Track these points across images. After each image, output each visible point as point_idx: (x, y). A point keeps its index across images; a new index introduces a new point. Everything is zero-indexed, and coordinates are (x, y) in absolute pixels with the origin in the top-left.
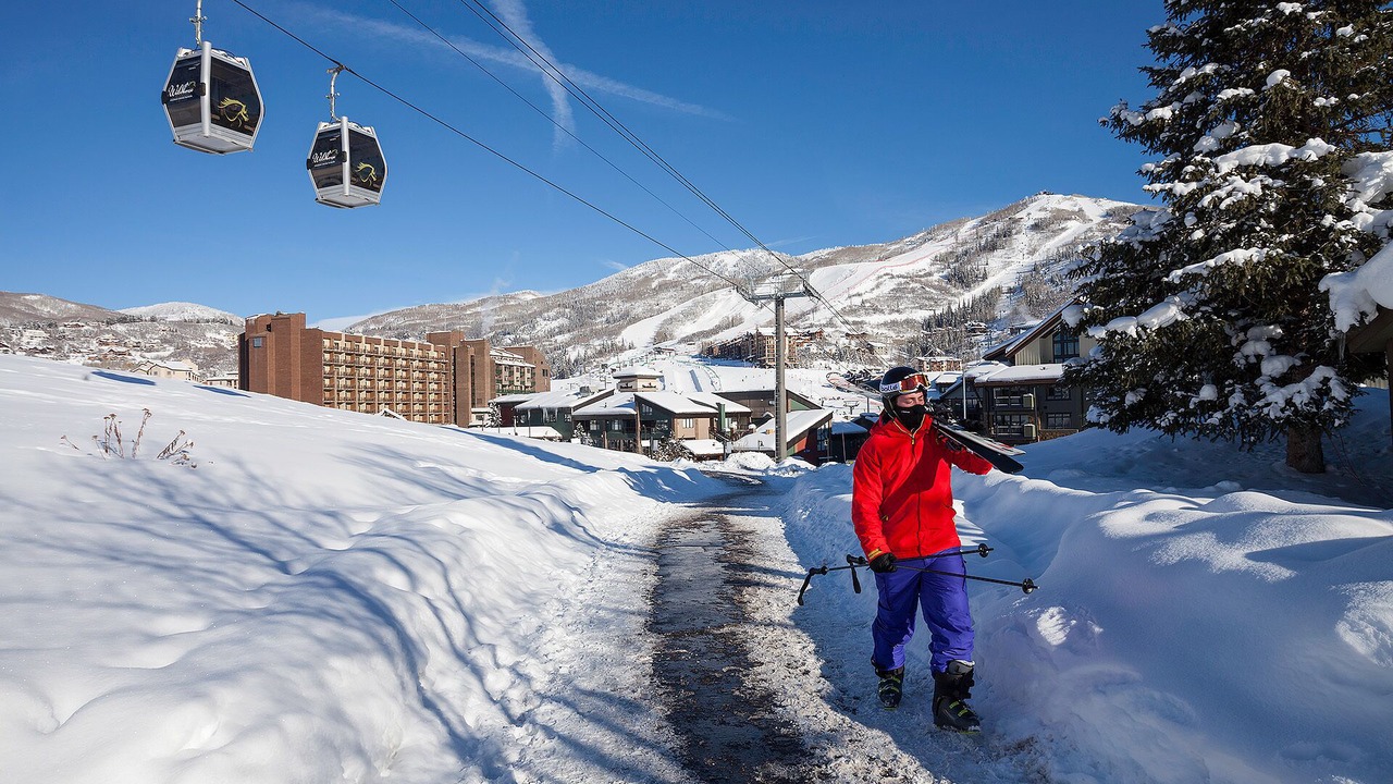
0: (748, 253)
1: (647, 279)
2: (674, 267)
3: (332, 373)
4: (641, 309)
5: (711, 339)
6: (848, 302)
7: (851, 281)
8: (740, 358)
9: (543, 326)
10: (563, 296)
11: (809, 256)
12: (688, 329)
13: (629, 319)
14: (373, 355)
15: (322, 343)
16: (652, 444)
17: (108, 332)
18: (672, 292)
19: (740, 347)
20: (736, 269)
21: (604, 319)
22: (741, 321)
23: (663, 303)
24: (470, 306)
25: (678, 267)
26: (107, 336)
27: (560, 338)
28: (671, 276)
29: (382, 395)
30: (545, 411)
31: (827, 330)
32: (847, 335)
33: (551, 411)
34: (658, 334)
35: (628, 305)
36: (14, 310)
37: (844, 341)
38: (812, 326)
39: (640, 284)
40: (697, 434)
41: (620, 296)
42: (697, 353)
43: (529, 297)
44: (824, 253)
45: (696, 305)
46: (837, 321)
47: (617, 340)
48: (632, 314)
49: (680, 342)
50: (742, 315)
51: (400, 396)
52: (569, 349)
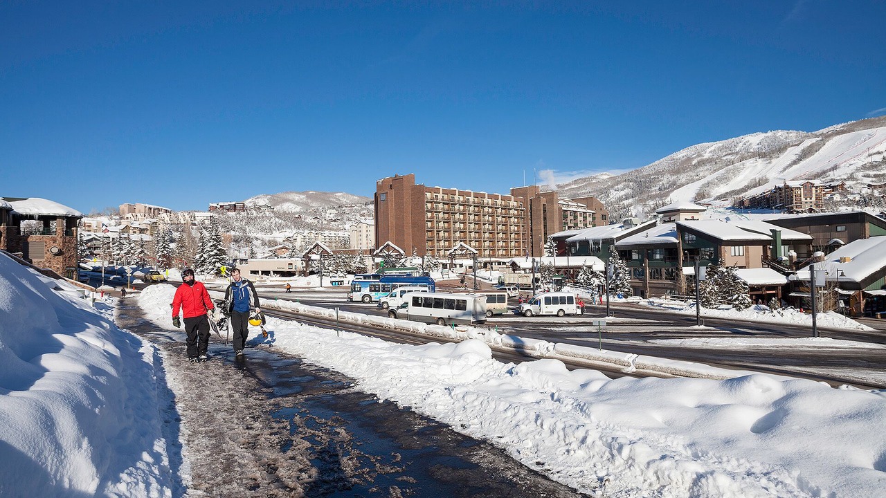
0: (770, 134)
1: (689, 159)
2: (709, 149)
3: (432, 217)
4: (684, 180)
5: (743, 195)
6: (869, 160)
7: (869, 143)
8: (768, 207)
9: (614, 195)
10: (628, 175)
11: (824, 131)
12: (722, 189)
13: (674, 186)
14: (466, 204)
15: (424, 195)
16: (697, 270)
17: (365, 209)
18: (708, 166)
19: (768, 199)
20: (760, 146)
21: (657, 188)
22: (766, 181)
23: (701, 174)
24: (567, 185)
25: (713, 148)
26: (364, 212)
27: (626, 202)
28: (707, 156)
29: (473, 235)
30: (591, 242)
31: (848, 184)
32: (869, 186)
33: (596, 242)
34: (698, 194)
35: (675, 177)
36: (331, 201)
37: (866, 191)
38: (833, 180)
39: (683, 162)
40: (748, 263)
41: (669, 172)
42: (729, 206)
43: (605, 177)
44: (839, 127)
45: (728, 172)
46: (859, 175)
47: (666, 201)
48: (678, 184)
49: (715, 199)
50: (767, 176)
51: (487, 235)
52: (631, 208)
